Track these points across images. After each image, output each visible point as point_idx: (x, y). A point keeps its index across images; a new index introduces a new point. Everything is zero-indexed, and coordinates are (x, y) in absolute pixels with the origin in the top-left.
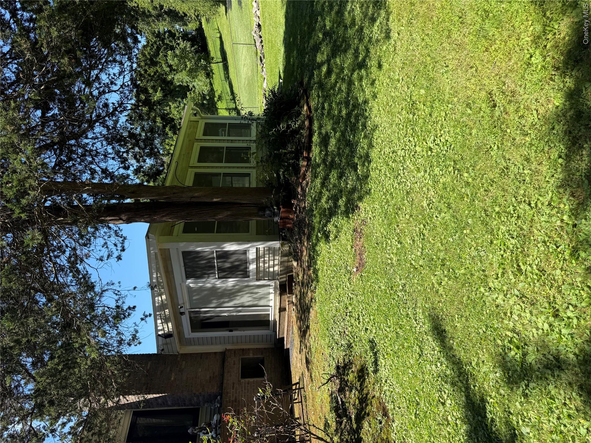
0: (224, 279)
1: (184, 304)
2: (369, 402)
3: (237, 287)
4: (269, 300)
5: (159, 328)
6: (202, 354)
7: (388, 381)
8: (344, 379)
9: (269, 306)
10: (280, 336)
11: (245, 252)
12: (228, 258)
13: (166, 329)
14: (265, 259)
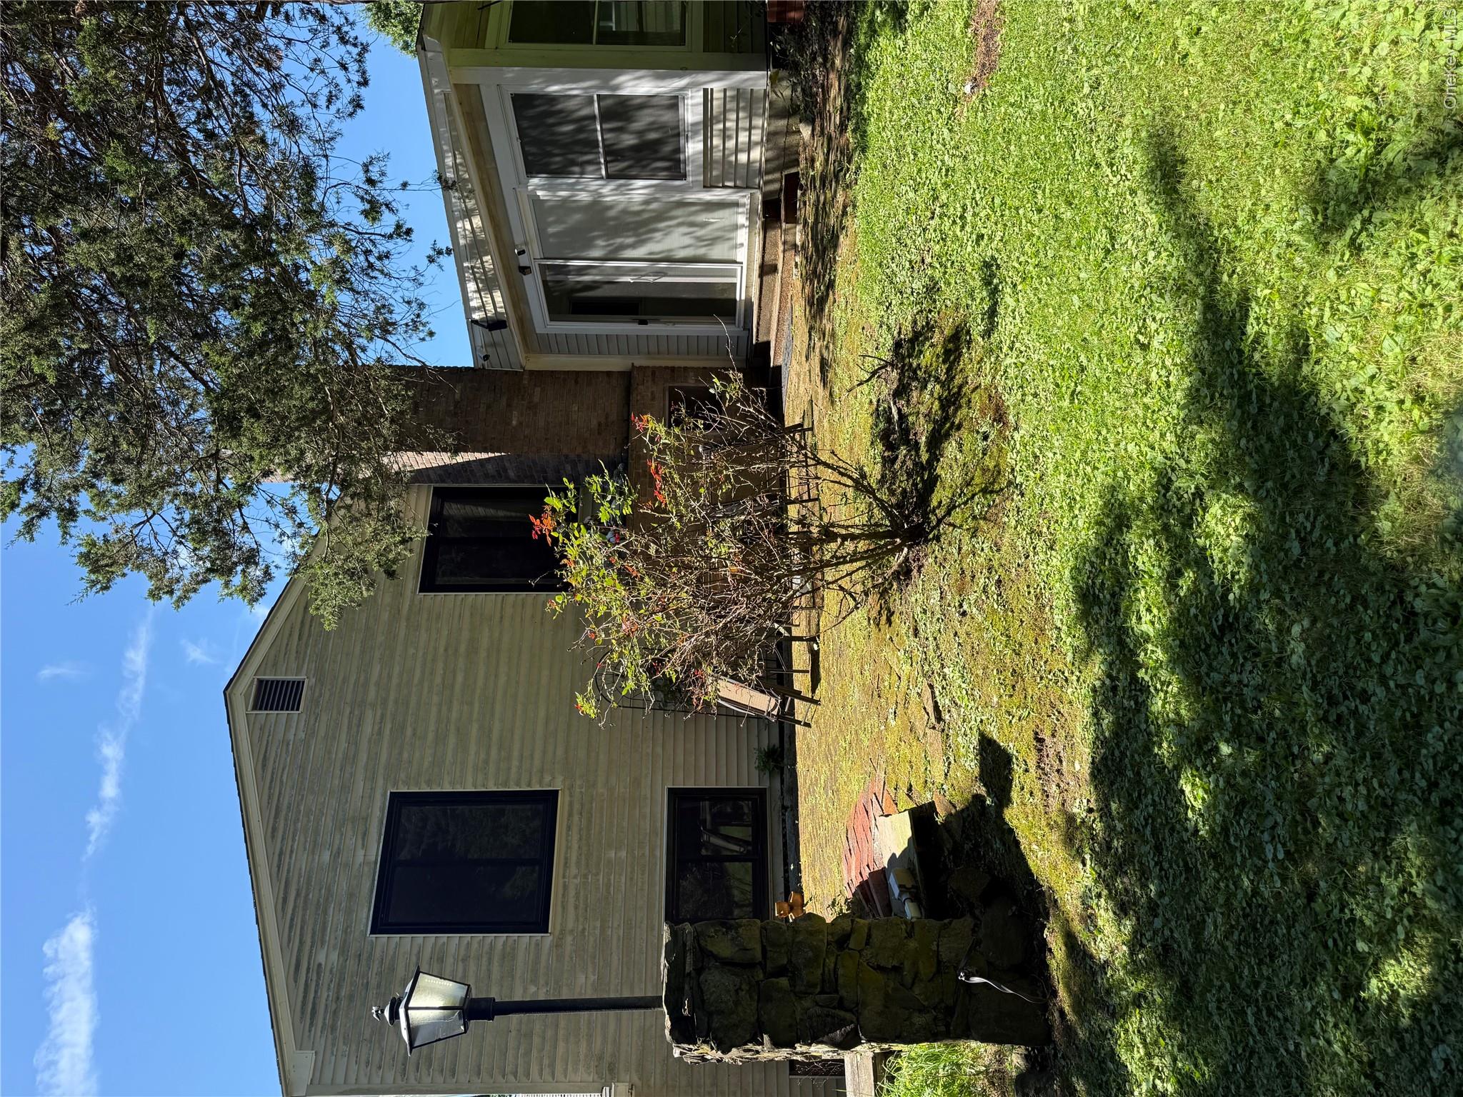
0: (622, 181)
1: (526, 244)
2: (963, 401)
3: (654, 206)
4: (736, 247)
5: (474, 304)
6: (577, 374)
7: (1017, 345)
8: (911, 365)
9: (735, 262)
10: (761, 340)
11: (674, 103)
12: (629, 119)
13: (490, 307)
14: (728, 124)
